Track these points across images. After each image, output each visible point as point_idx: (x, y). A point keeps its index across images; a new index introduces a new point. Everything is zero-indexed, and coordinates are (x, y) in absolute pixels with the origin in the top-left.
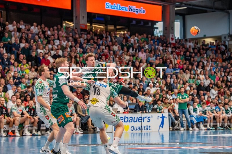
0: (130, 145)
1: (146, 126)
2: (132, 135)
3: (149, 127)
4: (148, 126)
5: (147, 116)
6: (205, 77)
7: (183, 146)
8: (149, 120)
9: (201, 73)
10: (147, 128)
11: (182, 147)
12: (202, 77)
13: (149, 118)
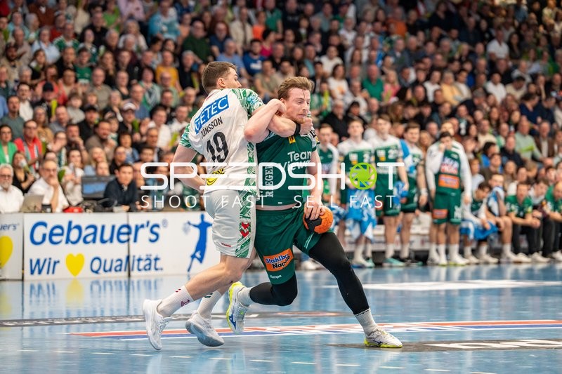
0: (87, 323)
1: (144, 257)
2: (96, 287)
3: (156, 259)
4: (153, 258)
5: (148, 223)
6: (350, 85)
7: (272, 325)
8: (154, 237)
9: (337, 72)
10: (148, 262)
11: (269, 329)
12: (338, 86)
13: (155, 229)
